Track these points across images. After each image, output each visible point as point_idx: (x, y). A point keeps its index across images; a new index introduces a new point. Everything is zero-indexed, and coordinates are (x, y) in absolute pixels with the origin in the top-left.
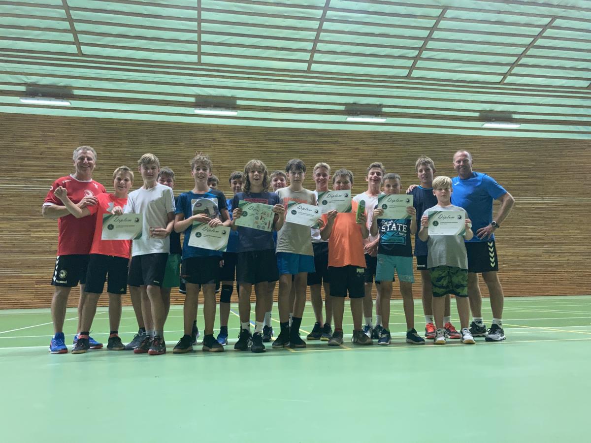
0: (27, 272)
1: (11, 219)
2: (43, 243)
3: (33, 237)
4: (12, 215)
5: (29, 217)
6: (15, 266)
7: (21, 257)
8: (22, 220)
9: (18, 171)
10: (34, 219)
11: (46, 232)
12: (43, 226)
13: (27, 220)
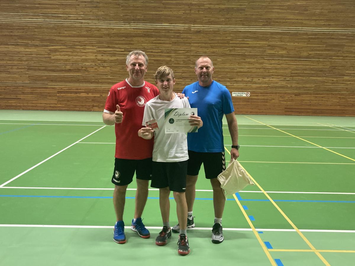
0: (51, 85)
1: (37, 45)
2: (60, 64)
3: (54, 59)
4: (37, 43)
5: (49, 44)
6: (43, 80)
7: (47, 74)
8: (45, 46)
9: (38, 8)
10: (53, 46)
11: (61, 56)
12: (59, 51)
13: (48, 47)
